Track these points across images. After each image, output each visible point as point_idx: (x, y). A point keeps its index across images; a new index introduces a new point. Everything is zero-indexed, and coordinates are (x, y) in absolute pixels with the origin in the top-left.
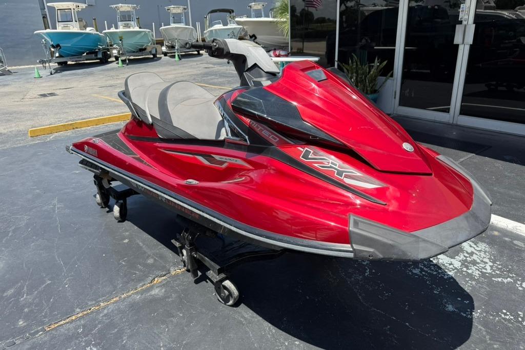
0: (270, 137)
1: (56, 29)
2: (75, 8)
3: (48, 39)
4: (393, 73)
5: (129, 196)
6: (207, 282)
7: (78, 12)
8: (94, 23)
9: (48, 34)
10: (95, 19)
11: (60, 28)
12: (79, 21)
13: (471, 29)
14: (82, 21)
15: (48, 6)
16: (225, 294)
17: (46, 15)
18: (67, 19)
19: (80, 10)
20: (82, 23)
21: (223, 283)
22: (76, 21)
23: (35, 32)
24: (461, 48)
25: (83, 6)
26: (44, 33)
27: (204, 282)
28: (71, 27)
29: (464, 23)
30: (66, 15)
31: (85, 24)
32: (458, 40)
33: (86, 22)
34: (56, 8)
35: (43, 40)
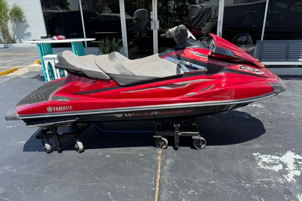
0: (222, 64)
4: (122, 45)
13: (158, 23)
24: (154, 31)
29: (154, 20)
32: (152, 27)
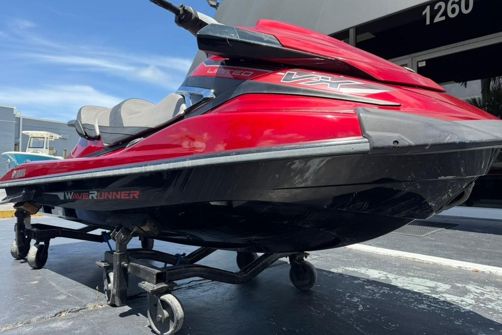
1: (25, 152)
2: (49, 137)
3: (14, 160)
5: (54, 237)
6: (139, 315)
7: (50, 142)
8: (64, 154)
9: (15, 155)
10: (65, 150)
11: (29, 152)
12: (50, 149)
14: (53, 149)
15: (23, 134)
16: (163, 314)
17: (19, 143)
18: (39, 145)
19: (53, 140)
20: (52, 151)
21: (163, 297)
22: (47, 148)
23: (3, 153)
25: (58, 136)
26: (10, 155)
27: (135, 315)
28: (41, 152)
30: (39, 142)
31: (55, 152)
33: (57, 151)
34: (30, 136)
35: (9, 160)
